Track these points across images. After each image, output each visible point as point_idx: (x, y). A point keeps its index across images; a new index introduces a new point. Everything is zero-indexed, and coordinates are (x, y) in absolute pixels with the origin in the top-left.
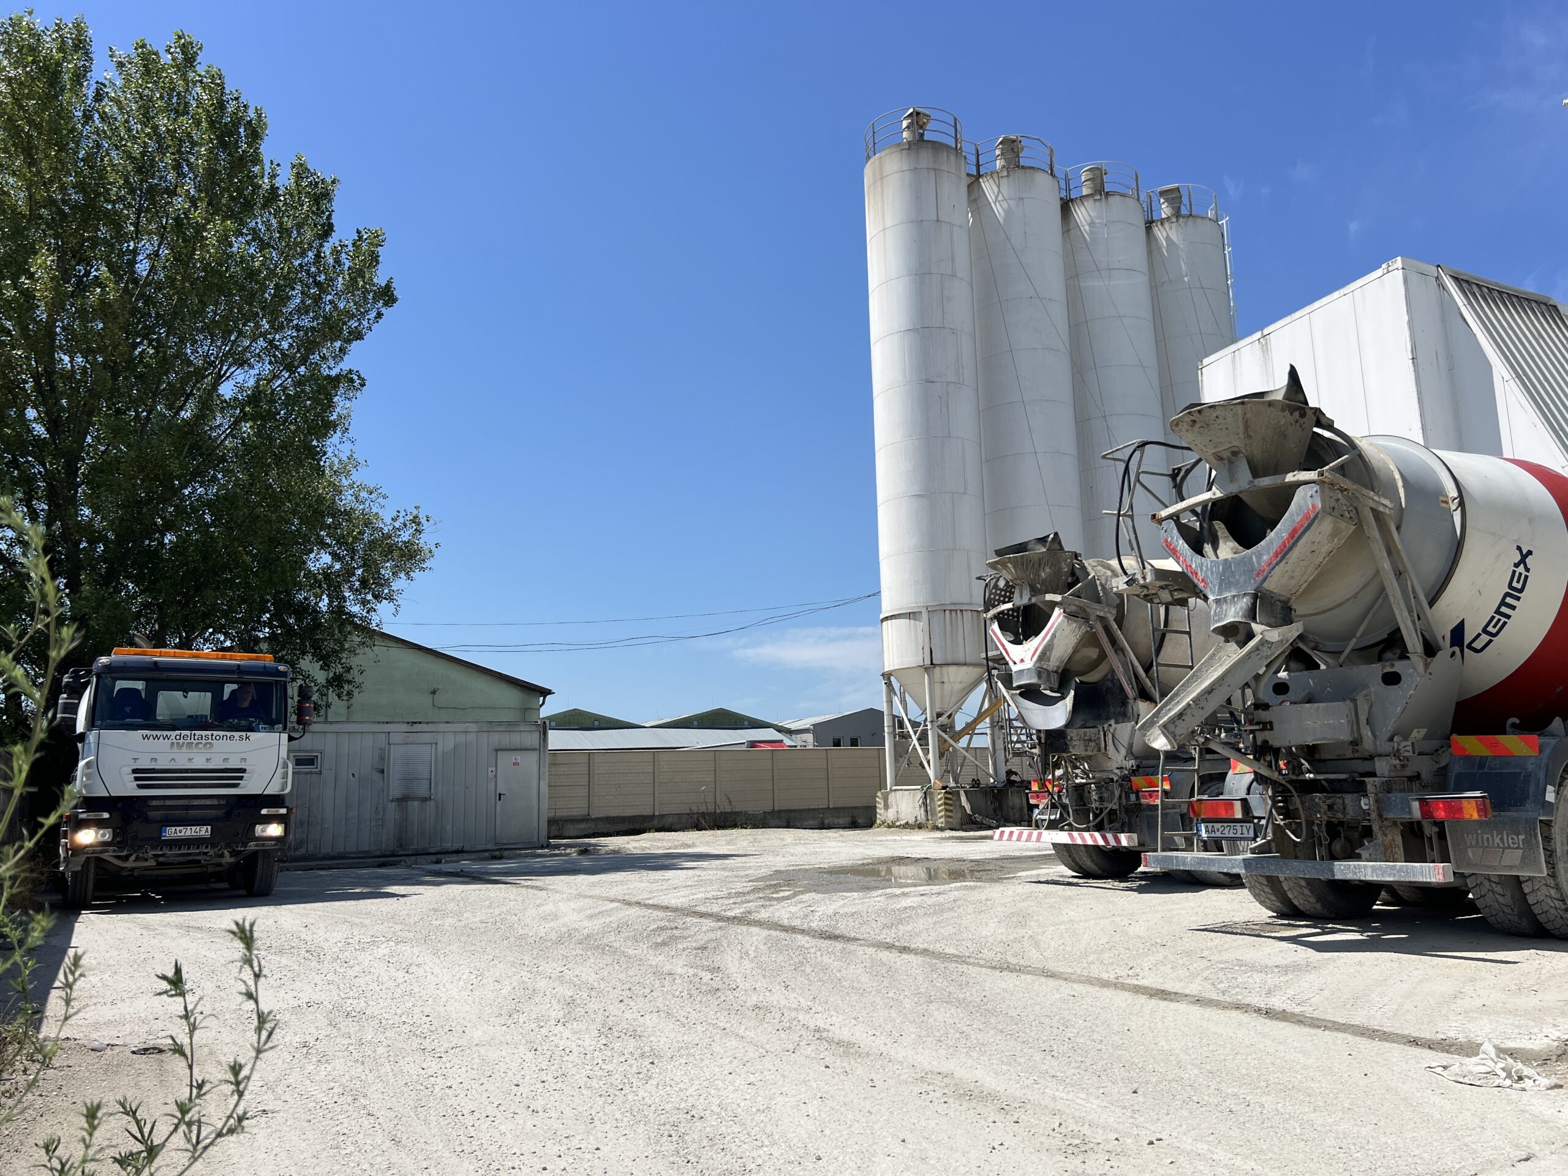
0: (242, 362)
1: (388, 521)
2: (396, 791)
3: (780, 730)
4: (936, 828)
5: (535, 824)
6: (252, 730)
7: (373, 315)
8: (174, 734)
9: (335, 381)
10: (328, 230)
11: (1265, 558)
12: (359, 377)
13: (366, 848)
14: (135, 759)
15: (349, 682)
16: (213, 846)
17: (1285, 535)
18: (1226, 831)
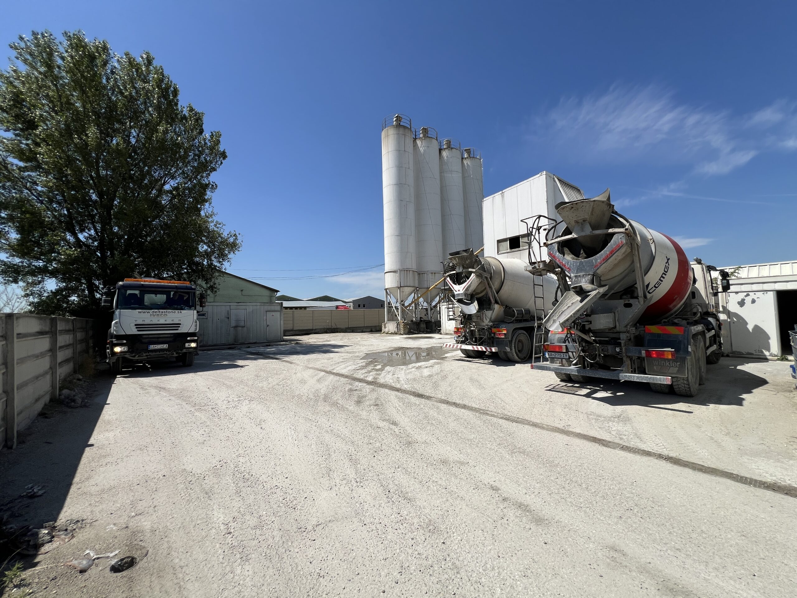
0: (173, 177)
1: (226, 235)
2: (233, 324)
3: (343, 302)
4: (401, 334)
5: (279, 334)
6: (183, 309)
7: (220, 163)
8: (151, 311)
9: (207, 186)
10: (201, 132)
11: (599, 261)
12: (216, 185)
13: (224, 343)
14: (136, 321)
15: (215, 288)
16: (169, 351)
17: (608, 252)
18: (557, 355)
